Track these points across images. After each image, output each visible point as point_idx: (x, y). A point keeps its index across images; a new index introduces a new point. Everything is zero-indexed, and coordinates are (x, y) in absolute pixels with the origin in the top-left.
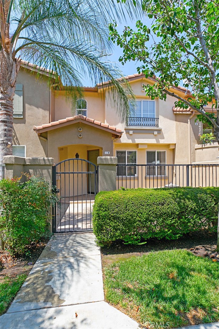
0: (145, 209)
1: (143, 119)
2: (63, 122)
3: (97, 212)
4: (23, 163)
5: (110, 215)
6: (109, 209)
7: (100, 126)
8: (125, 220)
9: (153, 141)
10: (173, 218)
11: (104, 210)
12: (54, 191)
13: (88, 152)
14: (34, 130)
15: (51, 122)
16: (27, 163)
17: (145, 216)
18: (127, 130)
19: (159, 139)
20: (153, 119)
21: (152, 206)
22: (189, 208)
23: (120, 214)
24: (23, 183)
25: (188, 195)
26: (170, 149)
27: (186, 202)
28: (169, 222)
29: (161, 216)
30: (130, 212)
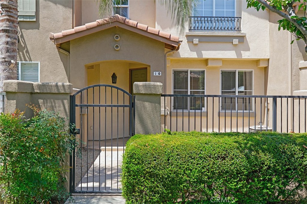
0: (197, 165)
1: (216, 19)
2: (91, 27)
3: (127, 165)
4: (30, 91)
5: (145, 170)
6: (143, 162)
7: (146, 31)
8: (166, 179)
9: (231, 55)
10: (240, 180)
11: (136, 162)
12: (73, 132)
13: (131, 71)
14: (51, 39)
15: (76, 26)
16: (35, 90)
17: (195, 175)
18: (190, 38)
19: (242, 52)
20: (232, 19)
21: (206, 160)
22: (266, 166)
23: (159, 170)
24: (29, 119)
25: (265, 145)
26: (261, 68)
27: (260, 156)
28: (232, 185)
29: (220, 175)
30: (174, 168)
